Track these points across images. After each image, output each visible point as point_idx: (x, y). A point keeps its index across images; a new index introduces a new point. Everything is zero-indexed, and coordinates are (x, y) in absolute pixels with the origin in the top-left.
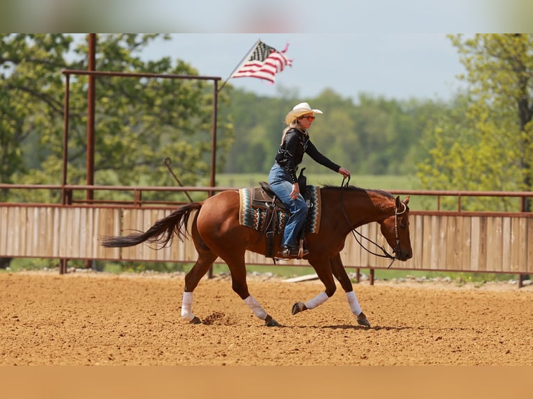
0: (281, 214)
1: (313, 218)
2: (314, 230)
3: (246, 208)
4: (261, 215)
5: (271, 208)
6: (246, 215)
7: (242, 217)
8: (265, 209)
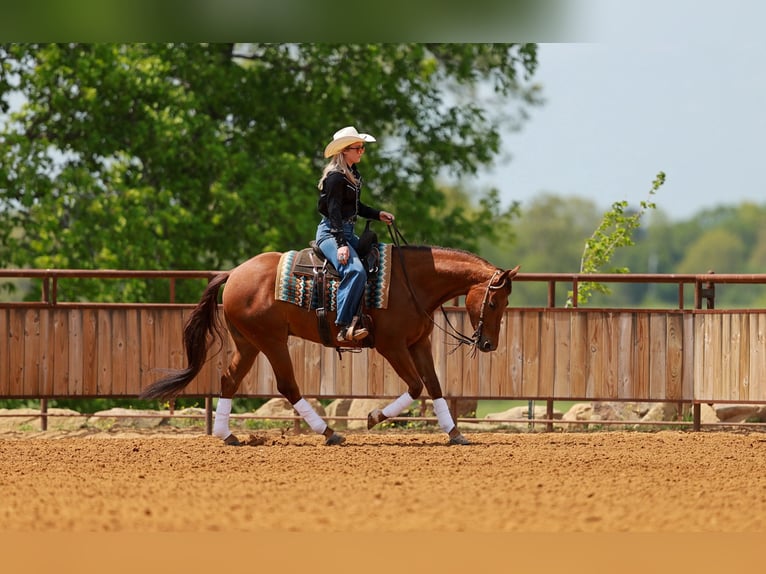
0: (334, 283)
1: (377, 294)
2: (381, 304)
3: (285, 277)
4: (306, 285)
5: (321, 275)
6: (286, 287)
7: (279, 289)
8: (312, 277)
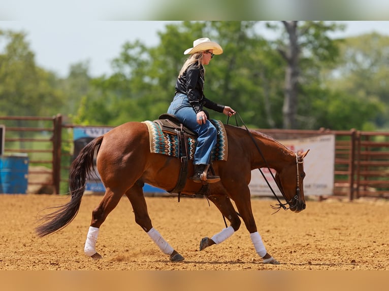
0: (191, 140)
1: (220, 150)
2: (223, 157)
6: (157, 143)
7: (153, 145)
